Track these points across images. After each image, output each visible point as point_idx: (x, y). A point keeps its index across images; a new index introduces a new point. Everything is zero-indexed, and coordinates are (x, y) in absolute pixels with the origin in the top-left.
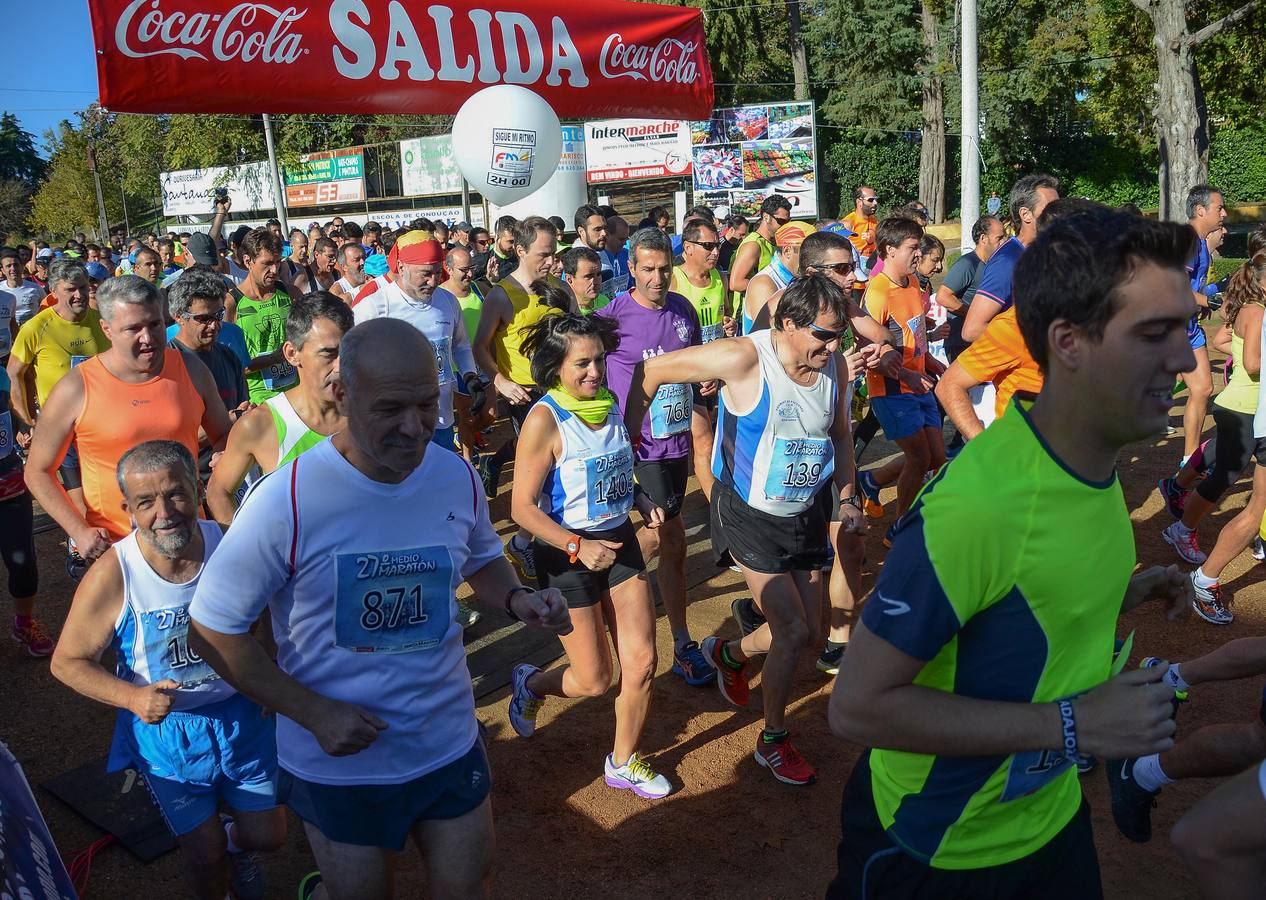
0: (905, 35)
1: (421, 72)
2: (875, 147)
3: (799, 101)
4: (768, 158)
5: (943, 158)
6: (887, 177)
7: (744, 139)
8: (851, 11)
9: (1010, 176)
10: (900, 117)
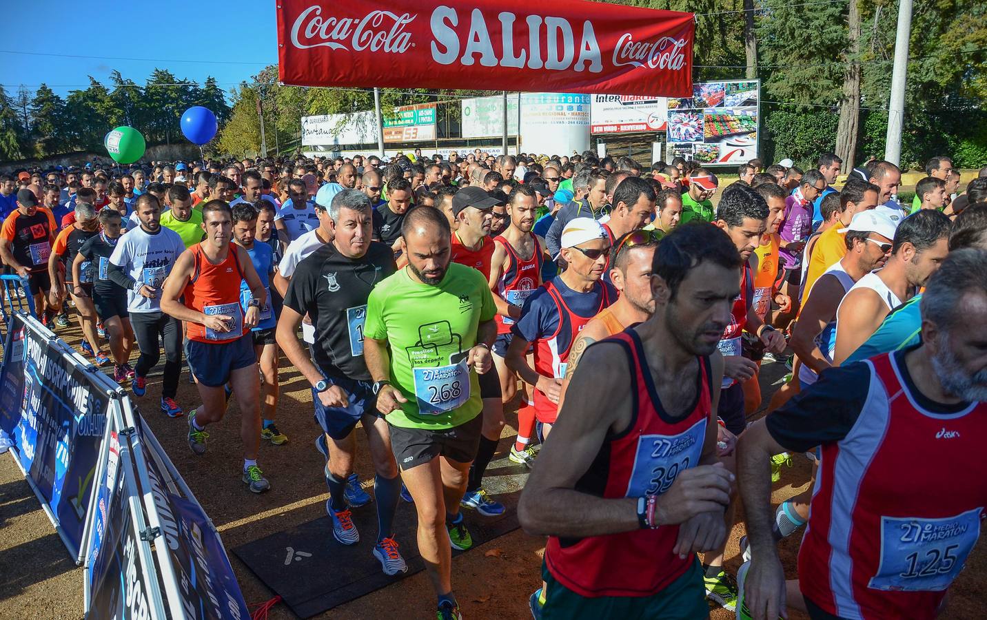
0: (834, 31)
1: (489, 60)
2: (804, 115)
3: (749, 80)
4: (723, 120)
5: (856, 125)
6: (812, 138)
7: (706, 106)
8: (794, 13)
9: (908, 140)
10: (826, 93)
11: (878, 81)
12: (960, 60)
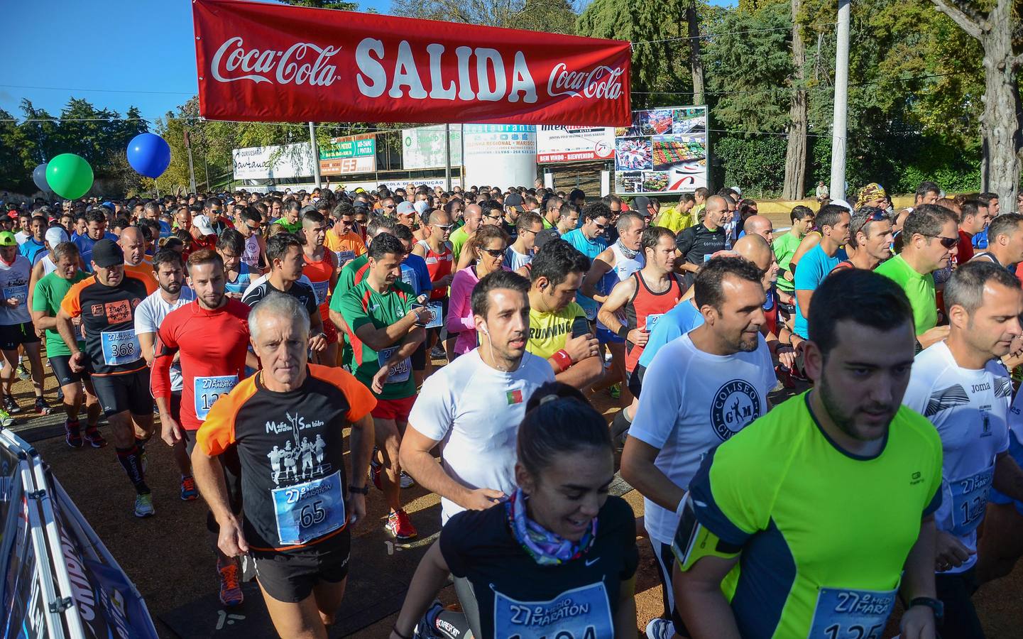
0: (778, 57)
1: (418, 93)
2: (752, 141)
3: (696, 106)
4: (671, 148)
5: (804, 150)
6: (761, 164)
7: (654, 133)
8: (738, 39)
9: (855, 165)
10: (773, 119)
11: (824, 106)
12: (900, 87)
